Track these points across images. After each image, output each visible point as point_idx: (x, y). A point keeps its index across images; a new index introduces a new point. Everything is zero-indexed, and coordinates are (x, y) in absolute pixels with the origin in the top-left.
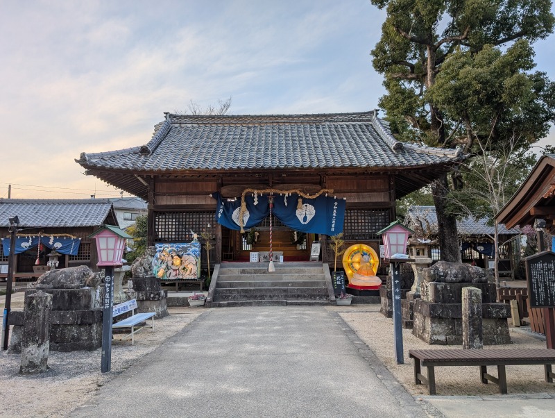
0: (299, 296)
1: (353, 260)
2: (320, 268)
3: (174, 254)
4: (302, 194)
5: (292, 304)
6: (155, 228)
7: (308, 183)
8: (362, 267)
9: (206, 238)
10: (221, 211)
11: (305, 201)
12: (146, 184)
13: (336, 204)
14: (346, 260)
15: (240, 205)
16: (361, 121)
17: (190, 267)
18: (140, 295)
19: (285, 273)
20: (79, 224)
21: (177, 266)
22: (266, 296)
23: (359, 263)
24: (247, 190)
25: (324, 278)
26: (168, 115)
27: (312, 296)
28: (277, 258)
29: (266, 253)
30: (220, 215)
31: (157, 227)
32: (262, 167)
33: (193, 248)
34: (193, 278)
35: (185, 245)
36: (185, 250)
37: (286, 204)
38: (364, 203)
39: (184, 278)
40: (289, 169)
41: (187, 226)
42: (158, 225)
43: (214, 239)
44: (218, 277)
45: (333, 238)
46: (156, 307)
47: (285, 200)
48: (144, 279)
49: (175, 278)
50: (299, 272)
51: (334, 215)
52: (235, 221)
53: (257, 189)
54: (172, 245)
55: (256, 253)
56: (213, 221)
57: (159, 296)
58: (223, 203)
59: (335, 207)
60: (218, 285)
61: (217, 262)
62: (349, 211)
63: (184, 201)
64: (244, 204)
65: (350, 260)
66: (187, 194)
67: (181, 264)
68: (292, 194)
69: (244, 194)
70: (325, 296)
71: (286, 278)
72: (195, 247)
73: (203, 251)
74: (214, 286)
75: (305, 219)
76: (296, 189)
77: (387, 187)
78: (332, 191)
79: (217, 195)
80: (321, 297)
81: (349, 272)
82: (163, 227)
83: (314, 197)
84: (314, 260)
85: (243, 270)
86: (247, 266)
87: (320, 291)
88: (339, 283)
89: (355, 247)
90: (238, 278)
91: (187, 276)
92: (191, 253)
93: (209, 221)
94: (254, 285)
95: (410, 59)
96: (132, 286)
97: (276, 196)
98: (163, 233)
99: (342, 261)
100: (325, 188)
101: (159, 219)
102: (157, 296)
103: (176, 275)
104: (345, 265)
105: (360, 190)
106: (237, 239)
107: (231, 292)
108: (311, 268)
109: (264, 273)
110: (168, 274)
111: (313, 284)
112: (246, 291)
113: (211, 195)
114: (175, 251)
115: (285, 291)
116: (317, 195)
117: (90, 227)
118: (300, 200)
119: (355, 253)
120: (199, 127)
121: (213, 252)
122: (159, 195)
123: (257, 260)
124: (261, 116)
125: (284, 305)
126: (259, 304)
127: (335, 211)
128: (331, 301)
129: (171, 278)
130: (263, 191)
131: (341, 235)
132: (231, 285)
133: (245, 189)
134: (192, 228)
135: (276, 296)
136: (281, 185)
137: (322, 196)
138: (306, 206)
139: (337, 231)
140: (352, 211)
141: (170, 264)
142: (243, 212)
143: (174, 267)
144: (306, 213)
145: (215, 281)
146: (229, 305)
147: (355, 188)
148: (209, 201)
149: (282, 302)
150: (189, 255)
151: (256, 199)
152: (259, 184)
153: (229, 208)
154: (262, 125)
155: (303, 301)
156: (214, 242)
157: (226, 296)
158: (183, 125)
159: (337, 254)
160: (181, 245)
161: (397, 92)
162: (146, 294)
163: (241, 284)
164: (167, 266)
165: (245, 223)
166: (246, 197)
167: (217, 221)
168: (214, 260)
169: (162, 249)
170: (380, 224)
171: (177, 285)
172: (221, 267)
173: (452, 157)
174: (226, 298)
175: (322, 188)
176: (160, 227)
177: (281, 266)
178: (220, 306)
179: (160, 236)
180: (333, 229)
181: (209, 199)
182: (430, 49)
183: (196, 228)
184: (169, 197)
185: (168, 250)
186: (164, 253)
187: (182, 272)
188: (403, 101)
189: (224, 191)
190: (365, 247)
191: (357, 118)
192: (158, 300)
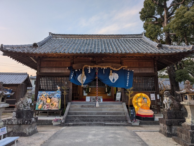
0: (111, 120)
1: (138, 101)
2: (121, 105)
3: (47, 97)
4: (112, 68)
5: (108, 125)
6: (40, 84)
7: (115, 63)
8: (144, 105)
9: (64, 89)
10: (72, 76)
11: (113, 71)
12: (36, 62)
13: (129, 73)
14: (134, 101)
15: (82, 73)
16: (137, 38)
17: (55, 103)
18: (19, 121)
19: (104, 107)
20: (11, 83)
21: (49, 103)
22: (94, 120)
23: (141, 102)
24: (85, 66)
25: (124, 111)
26: (51, 34)
27: (118, 121)
28: (99, 99)
29: (94, 97)
30: (71, 78)
31: (40, 83)
32: (93, 53)
33: (57, 94)
34: (56, 109)
35: (53, 92)
36: (53, 95)
37: (104, 73)
38: (142, 73)
39: (52, 109)
40: (107, 54)
41: (55, 83)
42: (41, 82)
43: (68, 90)
44: (69, 109)
45: (128, 90)
46: (28, 129)
47: (104, 71)
48: (23, 111)
49: (47, 109)
50: (111, 107)
51: (128, 78)
52: (79, 81)
53: (90, 65)
54: (47, 92)
55: (89, 97)
56: (68, 81)
57: (31, 122)
58: (73, 72)
59: (128, 75)
60: (69, 113)
61: (69, 101)
62: (135, 77)
63: (54, 71)
64: (83, 72)
65: (136, 101)
66: (56, 67)
67: (51, 102)
68: (107, 68)
69: (83, 68)
70: (125, 120)
71: (104, 110)
72: (58, 94)
73: (62, 96)
74: (66, 114)
75: (114, 80)
76: (109, 65)
77: (153, 66)
78: (126, 67)
79: (71, 68)
80: (123, 121)
81: (136, 107)
82: (44, 83)
83: (118, 69)
84: (118, 101)
85: (82, 106)
86: (84, 103)
87: (122, 117)
88: (132, 113)
89: (139, 95)
90: (79, 110)
91: (53, 108)
92: (56, 96)
93: (66, 81)
94: (88, 114)
95: (156, 15)
96: (15, 115)
97: (99, 69)
98: (43, 86)
99: (132, 102)
100: (123, 65)
101: (42, 79)
102: (29, 122)
103: (48, 108)
104: (134, 104)
105: (140, 67)
106: (81, 91)
107: (75, 117)
108: (117, 105)
109: (93, 107)
110: (44, 107)
111: (118, 113)
112: (83, 117)
113: (67, 68)
114: (48, 95)
115: (104, 117)
116: (119, 69)
117: (16, 84)
118: (111, 71)
119: (139, 98)
120: (64, 39)
121: (67, 96)
122: (42, 68)
123: (90, 101)
124: (93, 35)
125: (103, 126)
126: (90, 125)
127: (128, 77)
128: (129, 123)
129: (45, 109)
130: (93, 66)
131: (132, 88)
132: (76, 114)
133: (84, 65)
134: (58, 84)
135: (99, 120)
136: (102, 64)
137: (122, 69)
138: (114, 74)
139: (129, 86)
140: (136, 77)
141: (45, 102)
142: (83, 76)
143: (47, 104)
144: (114, 77)
145: (67, 112)
146: (73, 125)
147: (138, 66)
148: (66, 71)
149: (103, 124)
150: (55, 97)
151: (89, 70)
152: (91, 63)
153: (76, 75)
154: (93, 39)
155: (114, 123)
156: (68, 91)
157: (72, 120)
158: (57, 38)
159: (130, 98)
160: (51, 92)
161: (152, 27)
162: (22, 120)
163: (81, 113)
164: (43, 103)
165: (84, 82)
166: (85, 69)
167: (70, 81)
168: (68, 100)
169: (41, 94)
170: (150, 83)
171: (48, 113)
172: (71, 104)
173: (189, 49)
174: (72, 121)
175: (122, 65)
176: (42, 83)
177: (102, 104)
178: (69, 125)
179: (42, 88)
180: (127, 86)
181: (67, 70)
182: (166, 10)
183: (60, 84)
184: (47, 69)
185: (44, 95)
186: (43, 96)
187: (51, 106)
188: (155, 31)
189: (74, 66)
190: (144, 95)
191: (136, 36)
192: (30, 124)
